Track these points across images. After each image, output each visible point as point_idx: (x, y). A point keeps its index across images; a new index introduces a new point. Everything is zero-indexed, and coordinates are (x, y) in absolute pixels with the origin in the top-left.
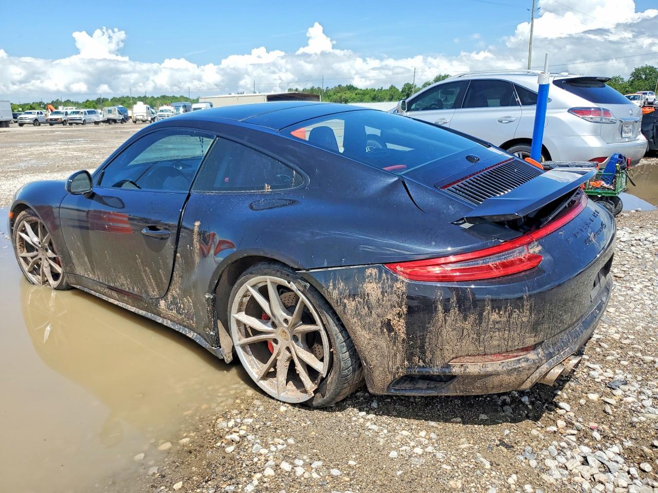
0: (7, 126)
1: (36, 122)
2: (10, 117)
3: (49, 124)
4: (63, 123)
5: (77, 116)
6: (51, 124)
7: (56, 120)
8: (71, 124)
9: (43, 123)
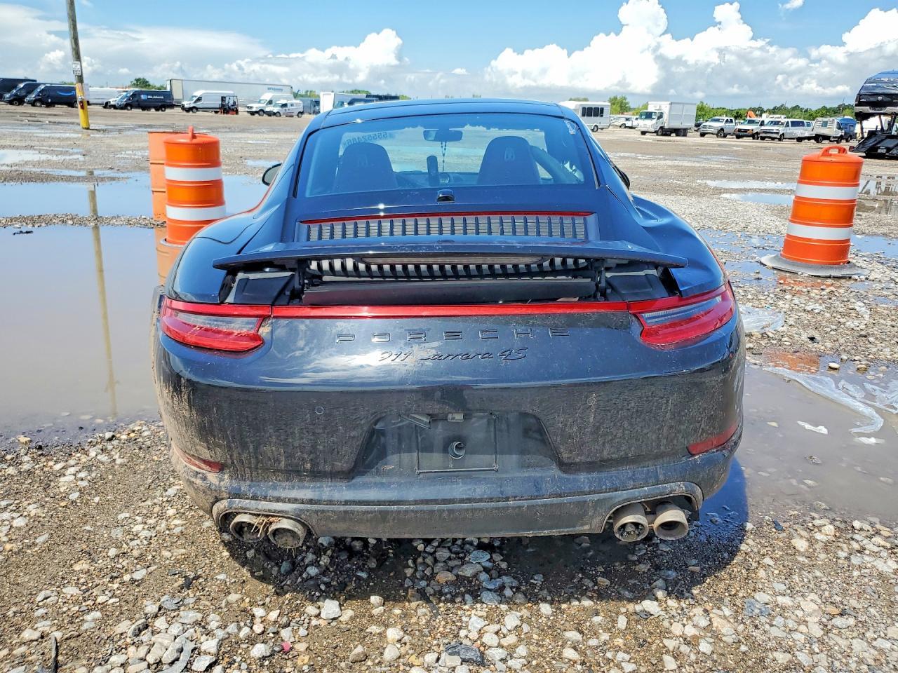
0: (685, 135)
1: (721, 133)
2: (690, 124)
3: (735, 137)
4: (754, 136)
5: (775, 128)
6: (738, 137)
7: (746, 131)
8: (763, 138)
9: (729, 134)
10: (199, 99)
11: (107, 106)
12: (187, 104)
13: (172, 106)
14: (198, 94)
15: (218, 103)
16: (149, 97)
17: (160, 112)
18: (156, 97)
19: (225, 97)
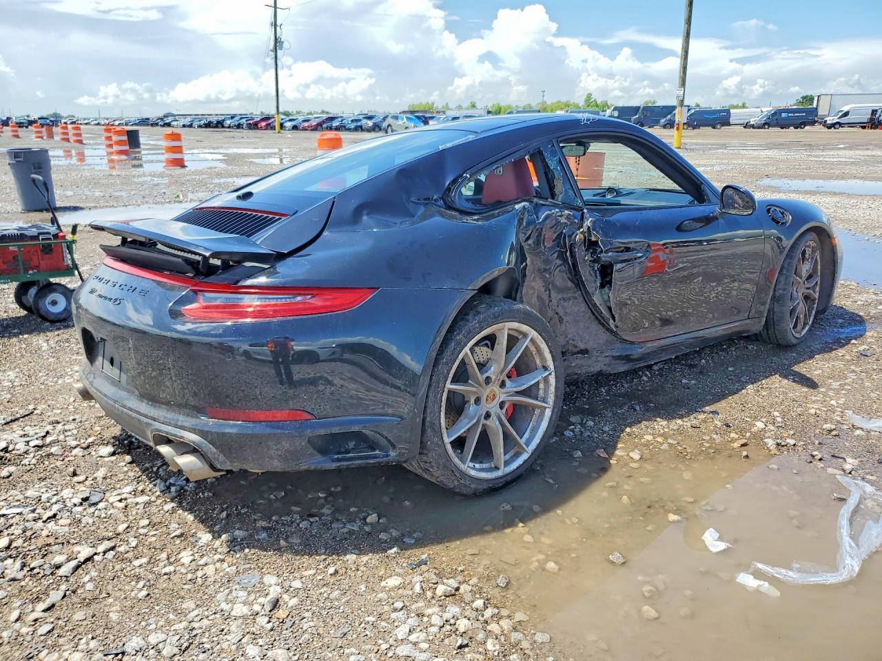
10: (846, 114)
11: (747, 126)
12: (830, 120)
13: (813, 123)
14: (845, 109)
15: (866, 117)
16: (790, 115)
17: (799, 130)
18: (798, 114)
19: (876, 111)
